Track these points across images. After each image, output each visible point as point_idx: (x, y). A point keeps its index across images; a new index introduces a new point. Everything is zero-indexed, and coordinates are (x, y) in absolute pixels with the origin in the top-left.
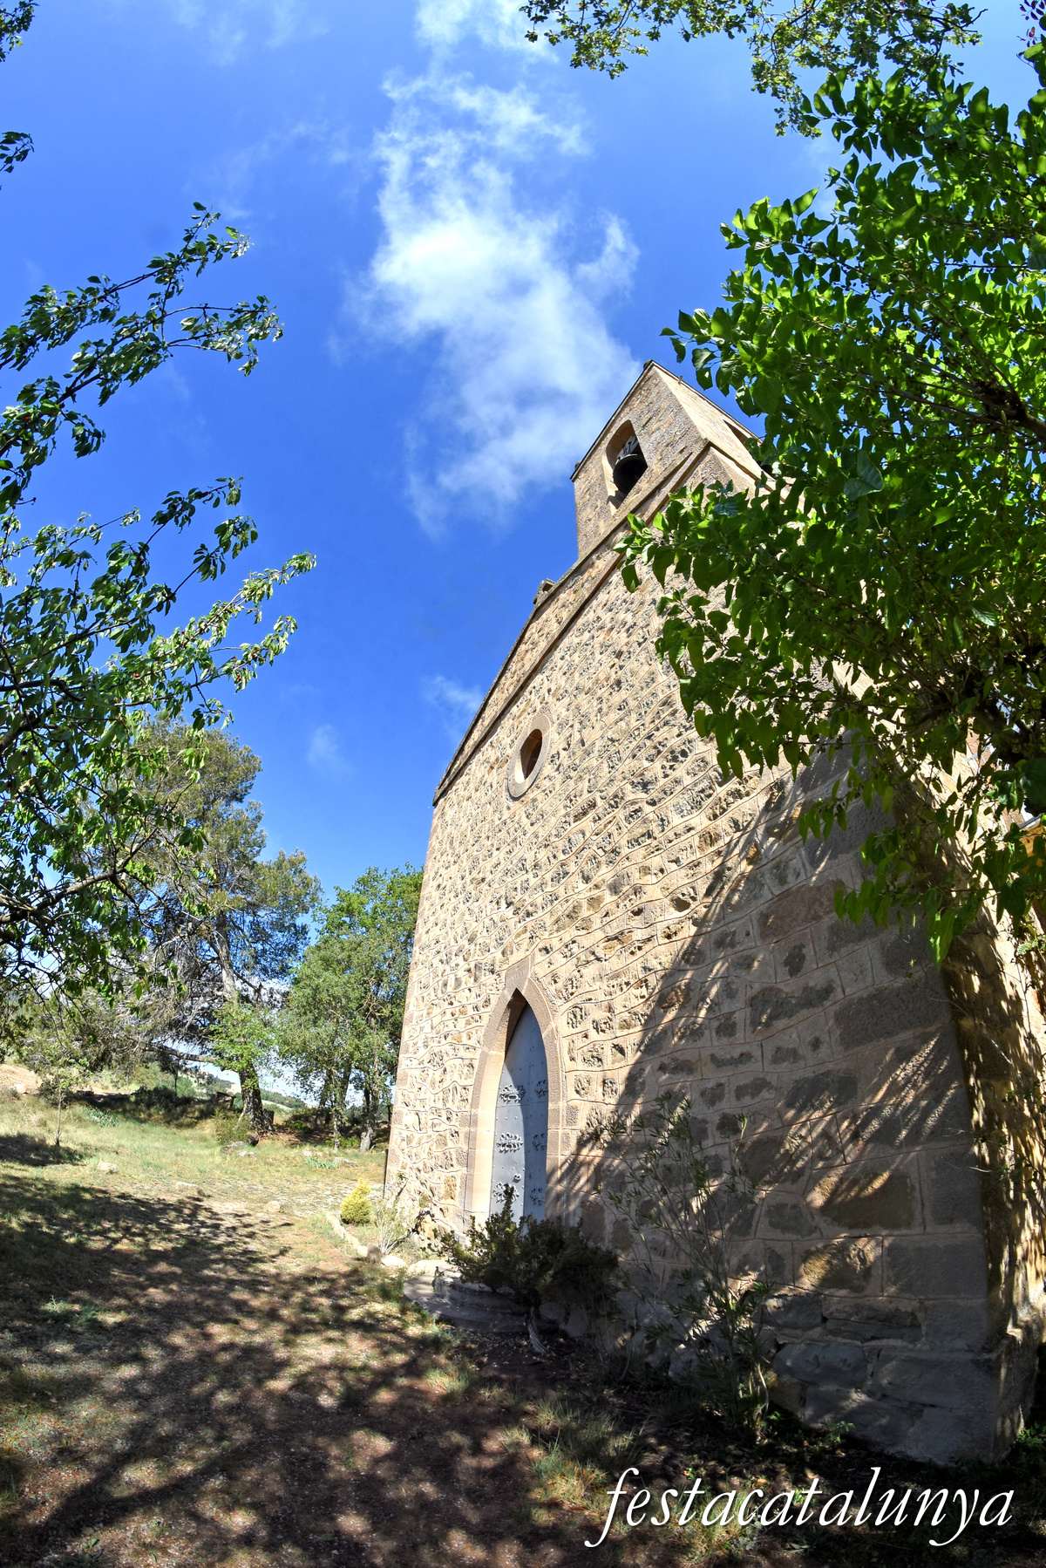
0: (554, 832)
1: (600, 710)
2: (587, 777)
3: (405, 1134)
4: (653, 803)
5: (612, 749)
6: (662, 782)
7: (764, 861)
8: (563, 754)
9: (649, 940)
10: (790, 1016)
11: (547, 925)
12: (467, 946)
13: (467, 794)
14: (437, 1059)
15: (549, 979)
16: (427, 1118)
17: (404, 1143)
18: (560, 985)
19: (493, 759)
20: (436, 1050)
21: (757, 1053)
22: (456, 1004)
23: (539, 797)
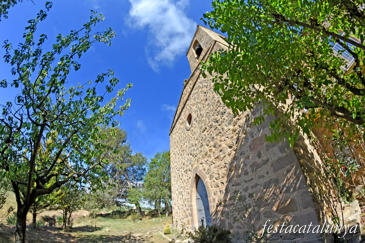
0: (198, 136)
1: (203, 106)
2: (203, 122)
3: (176, 211)
4: (220, 125)
5: (208, 115)
6: (221, 120)
7: (248, 133)
8: (197, 118)
9: (225, 157)
10: (261, 168)
11: (201, 158)
12: (183, 166)
13: (177, 131)
14: (180, 193)
15: (203, 170)
16: (180, 207)
17: (176, 214)
18: (206, 171)
19: (181, 122)
20: (180, 191)
21: (254, 178)
22: (183, 180)
23: (193, 129)
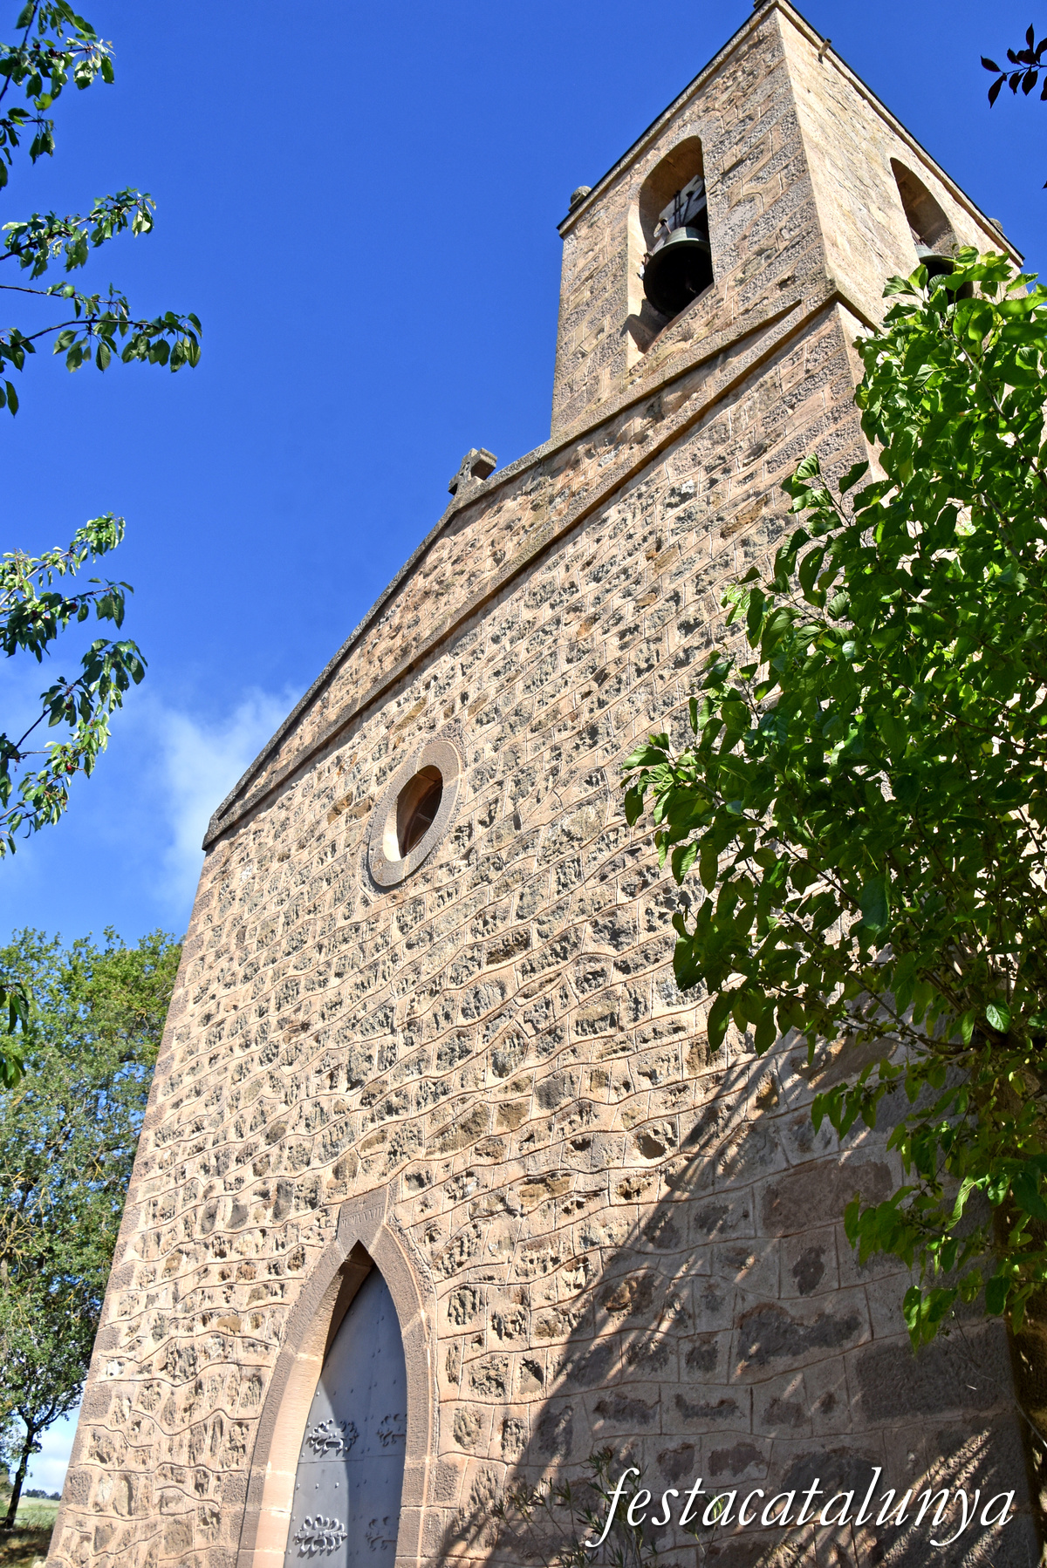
0: (449, 972)
1: (555, 771)
2: (518, 888)
3: (91, 1524)
4: (624, 968)
5: (568, 852)
6: (644, 936)
7: (783, 1109)
8: (479, 831)
9: (596, 1194)
10: (795, 1354)
11: (425, 1135)
12: (263, 1148)
13: (280, 848)
14: (182, 1362)
15: (422, 1232)
16: (151, 1487)
17: (89, 1547)
18: (439, 1245)
19: (340, 794)
20: (183, 1344)
21: (743, 1402)
22: (232, 1256)
23: (430, 899)
